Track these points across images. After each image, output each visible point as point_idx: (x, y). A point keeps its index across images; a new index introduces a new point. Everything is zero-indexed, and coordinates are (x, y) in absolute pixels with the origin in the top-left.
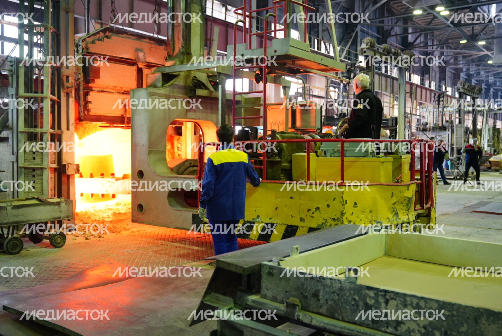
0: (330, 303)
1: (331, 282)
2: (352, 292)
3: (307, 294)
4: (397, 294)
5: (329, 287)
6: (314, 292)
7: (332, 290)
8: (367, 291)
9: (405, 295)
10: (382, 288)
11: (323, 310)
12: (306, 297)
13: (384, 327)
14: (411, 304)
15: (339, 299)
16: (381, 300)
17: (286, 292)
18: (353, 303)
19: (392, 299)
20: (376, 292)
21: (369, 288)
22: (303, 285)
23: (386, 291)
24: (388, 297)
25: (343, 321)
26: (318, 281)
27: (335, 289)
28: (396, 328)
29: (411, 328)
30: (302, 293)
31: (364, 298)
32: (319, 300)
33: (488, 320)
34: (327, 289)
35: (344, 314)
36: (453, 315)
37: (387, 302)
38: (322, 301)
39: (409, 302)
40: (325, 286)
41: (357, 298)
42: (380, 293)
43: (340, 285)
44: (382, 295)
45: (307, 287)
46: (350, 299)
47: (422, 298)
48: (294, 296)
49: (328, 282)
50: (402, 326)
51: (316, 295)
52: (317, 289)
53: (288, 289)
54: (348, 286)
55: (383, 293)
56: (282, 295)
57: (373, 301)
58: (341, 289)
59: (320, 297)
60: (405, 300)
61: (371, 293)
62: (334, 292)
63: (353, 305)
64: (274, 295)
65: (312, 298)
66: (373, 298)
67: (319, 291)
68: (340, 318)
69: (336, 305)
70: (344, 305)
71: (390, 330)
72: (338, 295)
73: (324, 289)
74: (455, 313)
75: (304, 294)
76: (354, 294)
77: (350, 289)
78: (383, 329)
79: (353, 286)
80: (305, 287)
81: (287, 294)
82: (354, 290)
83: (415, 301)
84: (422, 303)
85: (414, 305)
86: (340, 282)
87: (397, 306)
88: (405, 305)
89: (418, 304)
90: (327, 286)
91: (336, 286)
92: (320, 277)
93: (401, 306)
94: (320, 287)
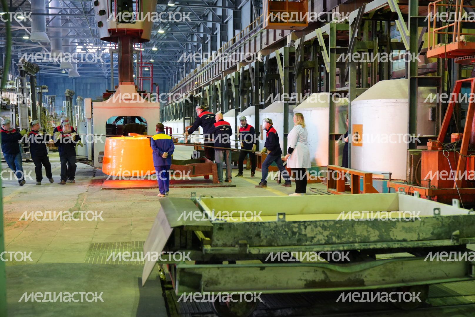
0: (268, 237)
1: (269, 224)
2: (284, 227)
3: (251, 236)
4: (311, 222)
5: (268, 227)
6: (256, 232)
7: (270, 229)
8: (293, 224)
9: (316, 221)
10: (302, 220)
11: (264, 243)
12: (250, 238)
13: (304, 242)
14: (320, 226)
15: (274, 234)
16: (302, 227)
17: (235, 238)
18: (284, 233)
19: (309, 225)
20: (299, 223)
21: (295, 222)
22: (248, 230)
23: (305, 222)
24: (306, 225)
25: (278, 246)
26: (260, 226)
27: (272, 228)
28: (311, 242)
29: (320, 239)
30: (247, 236)
31: (291, 229)
32: (260, 237)
33: (358, 224)
34: (266, 229)
35: (278, 242)
36: (342, 226)
37: (306, 228)
38: (262, 238)
39: (318, 225)
40: (264, 227)
41: (287, 230)
42: (301, 224)
43: (275, 225)
44: (303, 225)
45: (251, 231)
46: (283, 231)
47: (326, 221)
48: (241, 239)
49: (267, 225)
50: (315, 239)
51: (258, 235)
52: (259, 230)
53: (236, 235)
54: (280, 224)
55: (303, 223)
56: (231, 241)
57: (297, 229)
58: (276, 227)
59: (262, 235)
60: (316, 224)
61: (296, 225)
62: (271, 230)
63: (285, 235)
64: (224, 243)
65: (256, 238)
66: (297, 227)
67: (260, 232)
68: (276, 245)
69: (273, 237)
70: (279, 236)
71: (308, 243)
72: (274, 231)
73: (264, 230)
74: (342, 224)
75: (249, 236)
76: (285, 228)
77: (282, 225)
78: (304, 244)
79: (284, 223)
80: (250, 231)
81: (236, 239)
82: (285, 225)
83: (322, 223)
84: (326, 224)
85: (321, 225)
86: (275, 222)
87: (312, 228)
88: (316, 227)
89: (323, 225)
90: (266, 227)
91: (273, 225)
92: (261, 223)
93: (314, 228)
94: (261, 229)
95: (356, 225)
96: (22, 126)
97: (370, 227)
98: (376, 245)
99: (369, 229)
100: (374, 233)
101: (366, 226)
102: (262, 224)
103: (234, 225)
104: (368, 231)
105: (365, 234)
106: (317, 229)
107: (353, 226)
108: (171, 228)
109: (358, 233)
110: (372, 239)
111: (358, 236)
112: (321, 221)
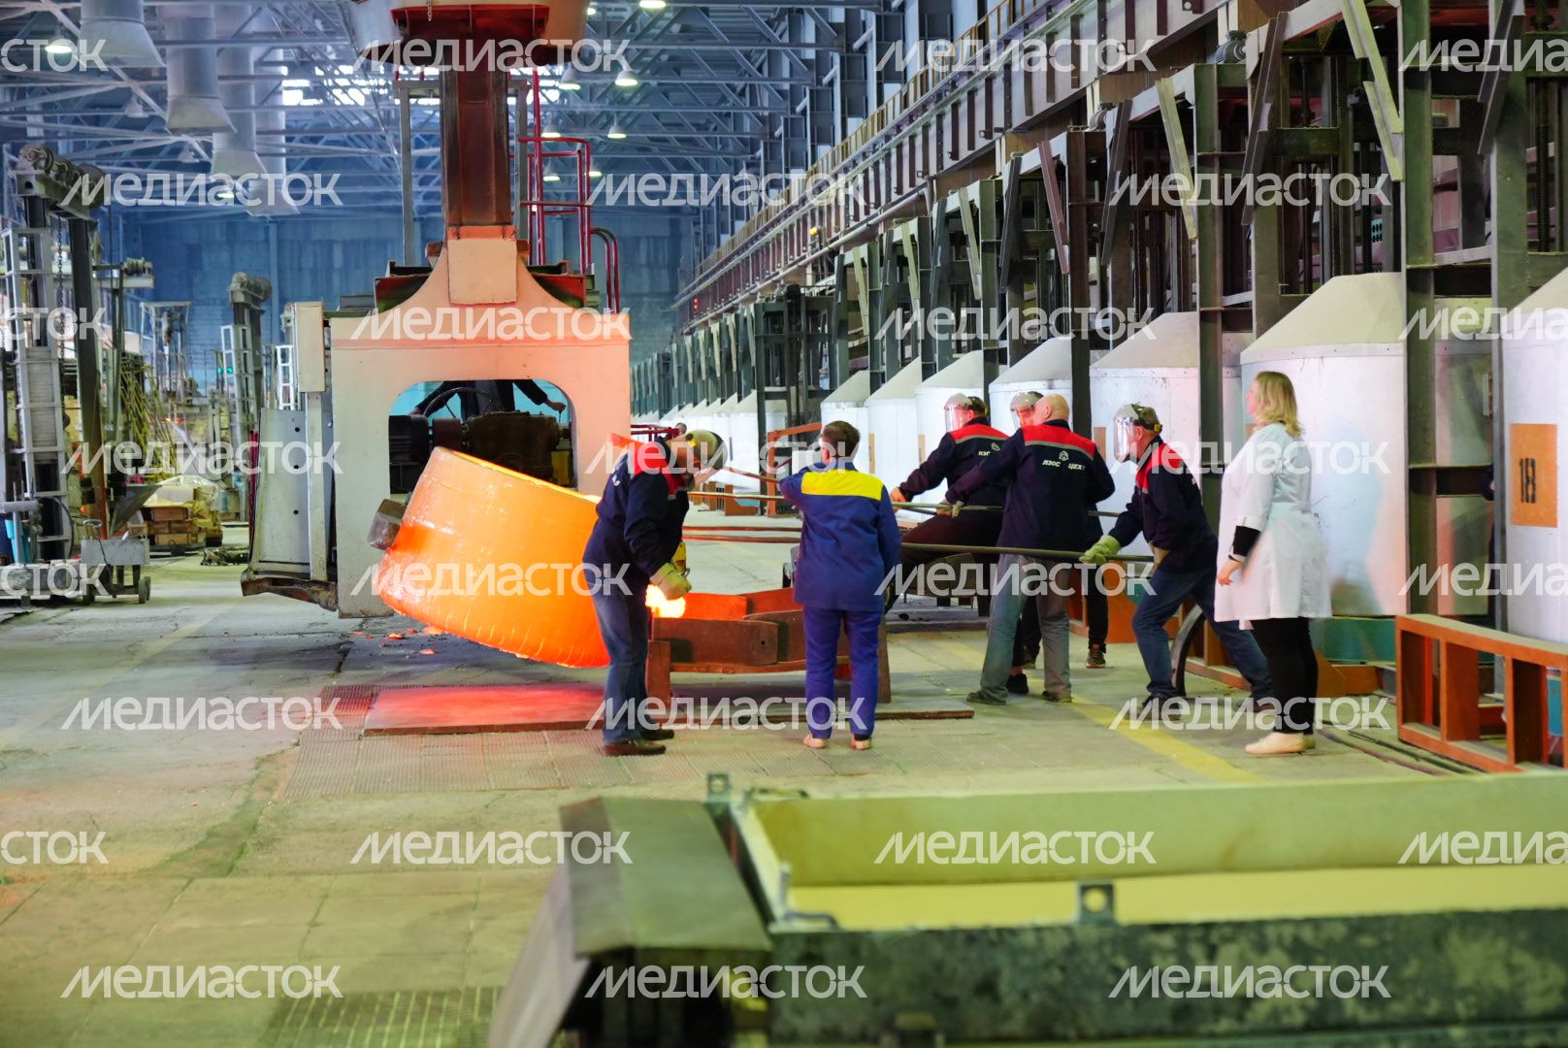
0: (1035, 997)
1: (1038, 938)
2: (1107, 950)
3: (955, 991)
4: (1240, 925)
5: (1033, 952)
6: (978, 977)
7: (1042, 959)
8: (1153, 938)
9: (1262, 923)
10: (1196, 916)
11: (1015, 1025)
12: (950, 1003)
13: (1206, 1022)
14: (1280, 943)
15: (1064, 984)
16: (1196, 950)
17: (877, 1004)
18: (1111, 981)
19: (1227, 940)
20: (1178, 933)
21: (1160, 928)
22: (938, 966)
23: (1208, 926)
24: (1214, 940)
25: (1083, 1039)
26: (993, 944)
27: (1050, 954)
29: (1282, 1005)
30: (935, 994)
31: (1142, 958)
32: (996, 999)
33: (1462, 936)
34: (1026, 961)
35: (1084, 1020)
36: (1384, 944)
37: (1212, 953)
38: (1007, 1001)
39: (1273, 939)
40: (1016, 953)
41: (1122, 963)
42: (1191, 935)
43: (1067, 939)
44: (1199, 939)
45: (954, 971)
46: (1103, 970)
47: (1308, 920)
48: (908, 1008)
49: (1029, 940)
50: (1257, 1005)
51: (987, 987)
52: (990, 967)
53: (885, 993)
54: (1091, 934)
55: (1200, 933)
56: (862, 1019)
58: (1073, 949)
59: (1003, 989)
60: (1263, 936)
61: (1167, 940)
62: (1048, 965)
64: (829, 1027)
65: (975, 1000)
66: (1172, 950)
67: (996, 973)
68: (1072, 1033)
69: (1058, 999)
70: (1084, 993)
72: (1063, 969)
73: (1014, 963)
74: (1389, 937)
75: (945, 992)
76: (1115, 953)
77: (1101, 943)
78: (1204, 1030)
79: (1108, 932)
80: (947, 970)
81: (882, 1008)
82: (1114, 941)
83: (1288, 932)
84: (1307, 934)
85: (1287, 942)
86: (1068, 929)
87: (1241, 955)
88: (1263, 950)
89: (1296, 939)
90: (1024, 950)
91: (1055, 944)
92: (1000, 931)
93: (1251, 955)
94: (1001, 959)
95: (1454, 939)
96: (35, 443)
97: (1526, 947)
98: (1552, 1032)
99: (1521, 958)
100: (1544, 976)
101: (1501, 945)
102: (1009, 938)
103: (873, 946)
104: (1511, 969)
105: (1500, 979)
107: (1438, 942)
108: (579, 956)
109: (1466, 979)
110: (1534, 1004)
111: (1464, 992)
112: (1285, 921)
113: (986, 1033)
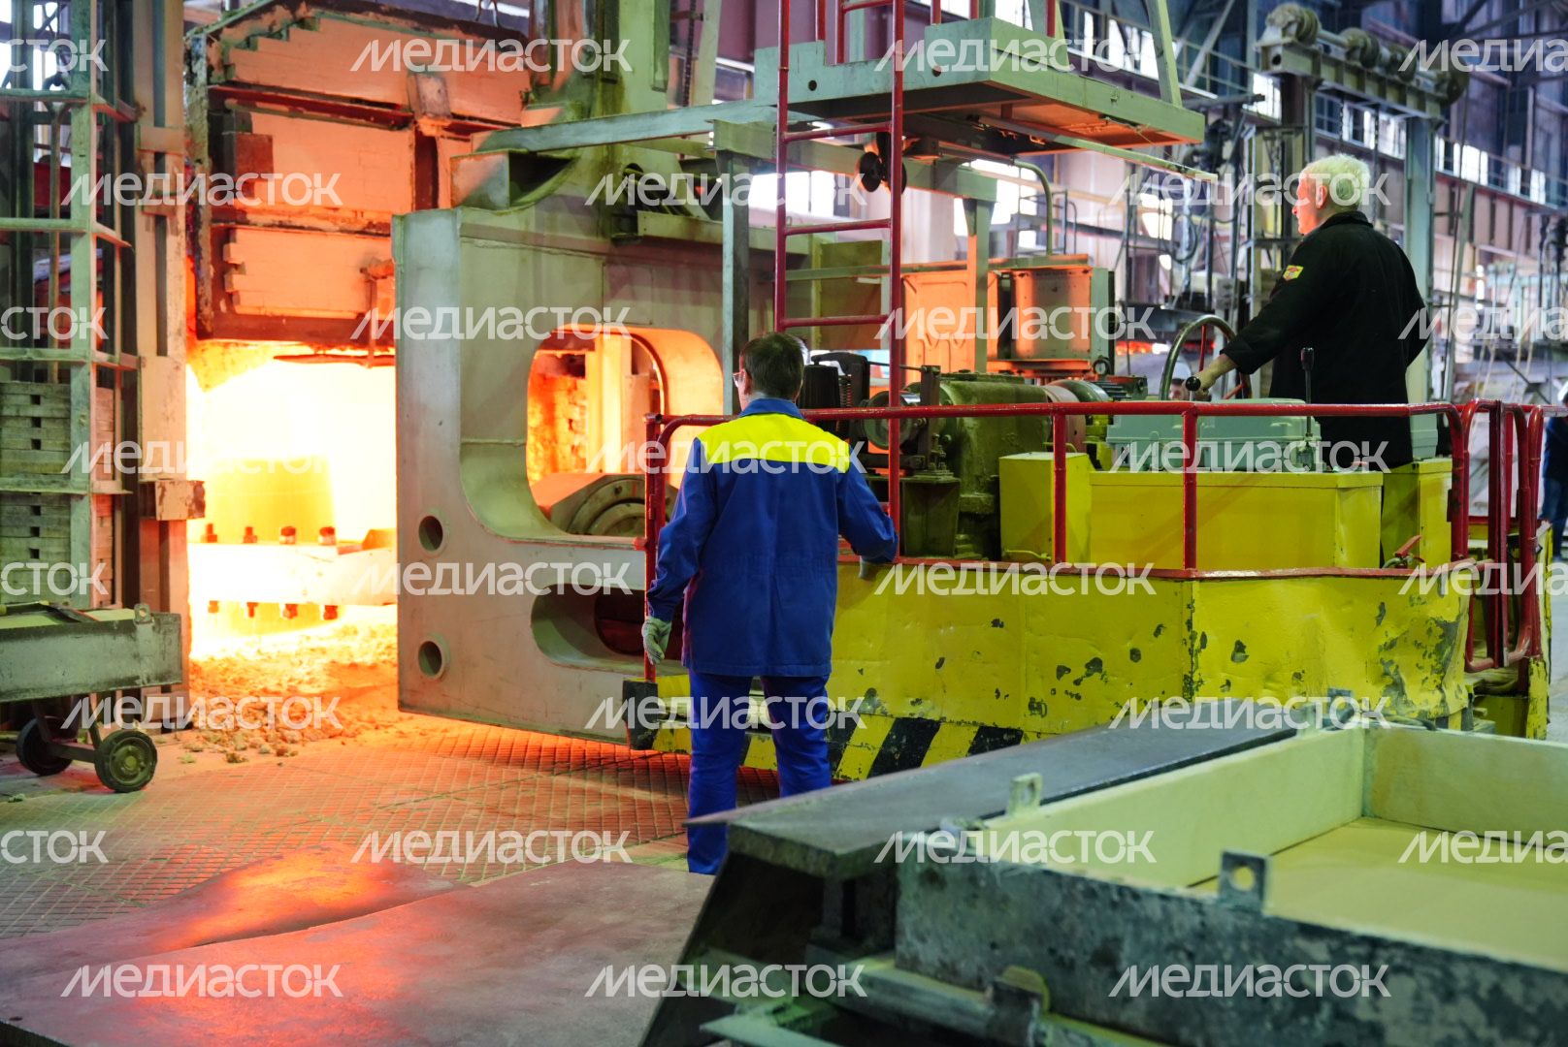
1: (1164, 910)
2: (1245, 946)
3: (1072, 953)
4: (1417, 952)
5: (1158, 927)
6: (1098, 944)
7: (1167, 940)
8: (1301, 943)
9: (1448, 956)
10: (1360, 928)
12: (1067, 966)
14: (1472, 991)
17: (994, 946)
19: (1400, 969)
20: (1335, 944)
21: (1311, 931)
22: (1056, 919)
23: (1374, 943)
26: (1114, 905)
27: (1178, 934)
30: (1052, 951)
34: (1150, 936)
39: (1463, 984)
40: (1141, 923)
42: (1352, 949)
43: (1197, 919)
44: (1361, 958)
45: (1073, 929)
47: (1514, 968)
48: (1021, 962)
49: (1154, 909)
51: (1109, 959)
52: (1110, 933)
53: (1001, 934)
54: (1230, 922)
55: (1362, 950)
56: (978, 959)
58: (1203, 935)
60: (1449, 975)
61: (1318, 948)
62: (1174, 947)
64: (947, 960)
65: (1093, 971)
67: (1117, 941)
72: (1191, 956)
73: (1137, 936)
75: (1061, 952)
76: (1253, 954)
77: (1237, 936)
79: (1247, 922)
80: (1065, 926)
81: (997, 952)
82: (1255, 935)
83: (1486, 979)
84: (1514, 989)
85: (1483, 993)
86: (1202, 907)
87: (1417, 997)
88: (1449, 996)
89: (1496, 990)
90: (1148, 921)
91: (1184, 921)
92: (1122, 890)
93: (1432, 999)
94: (1123, 927)
102: (1130, 900)
103: (990, 875)
106: (1452, 1012)
112: (1483, 961)
113: (1104, 1016)
